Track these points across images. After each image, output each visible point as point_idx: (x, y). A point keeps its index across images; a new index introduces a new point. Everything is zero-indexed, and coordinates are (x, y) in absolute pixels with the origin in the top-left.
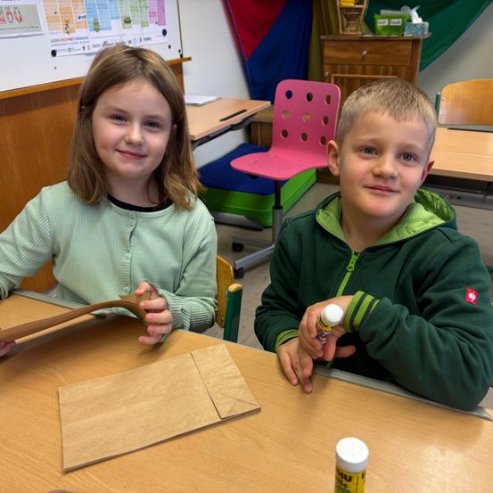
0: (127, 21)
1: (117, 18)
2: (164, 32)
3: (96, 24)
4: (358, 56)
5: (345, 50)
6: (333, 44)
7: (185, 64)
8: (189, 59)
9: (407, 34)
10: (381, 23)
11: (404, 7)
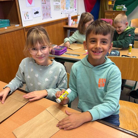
0: (71, 8)
2: (76, 10)
3: (67, 8)
4: (112, 15)
5: (110, 13)
6: (107, 12)
7: (78, 16)
9: (123, 10)
10: (117, 8)
11: (122, 5)
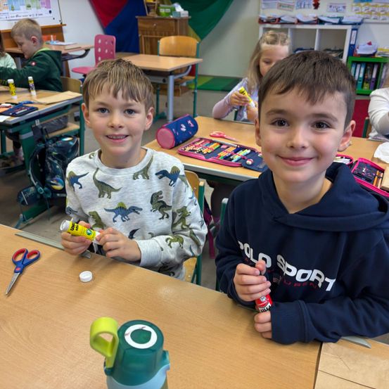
0: (29, 6)
1: (23, 5)
2: (50, 12)
3: (12, 7)
5: (147, 23)
7: (64, 27)
8: (65, 25)
10: (161, 11)
